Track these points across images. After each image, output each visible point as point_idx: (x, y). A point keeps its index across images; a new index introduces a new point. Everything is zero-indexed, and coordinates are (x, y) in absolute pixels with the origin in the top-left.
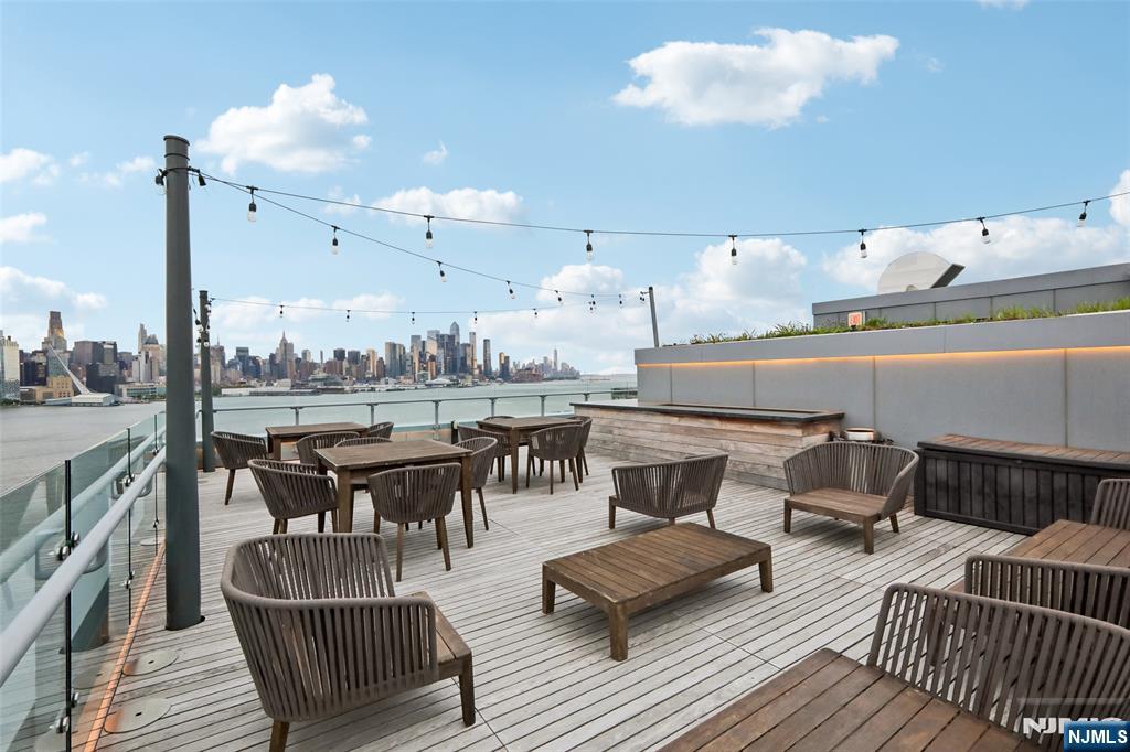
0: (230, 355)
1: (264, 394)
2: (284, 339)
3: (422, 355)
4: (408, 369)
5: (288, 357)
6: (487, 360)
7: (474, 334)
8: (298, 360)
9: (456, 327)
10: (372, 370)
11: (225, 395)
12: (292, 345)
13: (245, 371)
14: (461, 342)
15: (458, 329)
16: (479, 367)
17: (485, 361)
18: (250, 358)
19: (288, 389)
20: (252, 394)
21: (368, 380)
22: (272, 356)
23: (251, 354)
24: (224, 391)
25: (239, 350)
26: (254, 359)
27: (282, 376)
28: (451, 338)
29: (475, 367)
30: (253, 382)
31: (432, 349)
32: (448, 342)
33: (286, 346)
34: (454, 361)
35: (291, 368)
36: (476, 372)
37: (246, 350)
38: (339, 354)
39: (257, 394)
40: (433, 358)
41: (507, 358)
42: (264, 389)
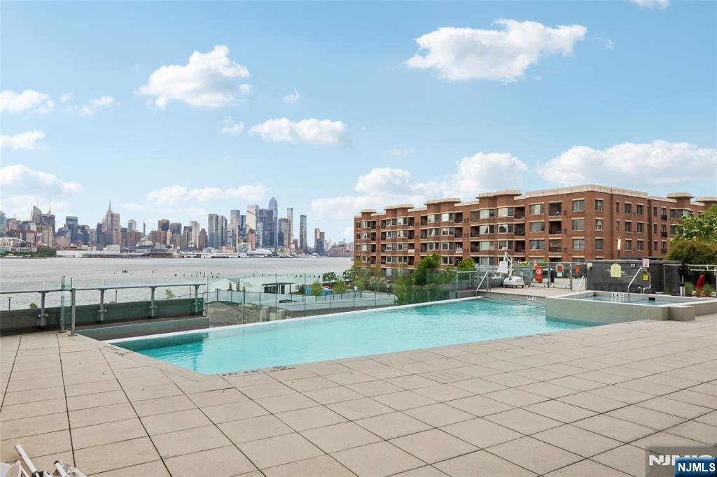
0: (60, 224)
1: (96, 256)
2: (110, 210)
3: (241, 229)
4: (230, 240)
5: (115, 227)
6: (303, 236)
7: (292, 209)
8: (124, 230)
9: (273, 202)
10: (195, 240)
11: (59, 256)
12: (118, 216)
13: (73, 239)
14: (279, 217)
15: (276, 205)
16: (295, 242)
17: (301, 236)
18: (79, 227)
19: (118, 253)
20: (84, 256)
21: (191, 249)
22: (99, 226)
23: (80, 223)
24: (58, 253)
25: (68, 219)
26: (83, 228)
27: (108, 242)
28: (270, 213)
29: (292, 242)
30: (84, 247)
31: (251, 222)
32: (266, 217)
33: (113, 218)
34: (272, 235)
35: (117, 236)
36: (293, 246)
37: (76, 220)
38: (164, 226)
39: (90, 256)
40: (252, 231)
41: (322, 234)
42: (95, 252)
